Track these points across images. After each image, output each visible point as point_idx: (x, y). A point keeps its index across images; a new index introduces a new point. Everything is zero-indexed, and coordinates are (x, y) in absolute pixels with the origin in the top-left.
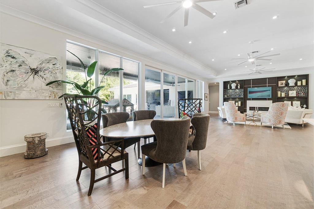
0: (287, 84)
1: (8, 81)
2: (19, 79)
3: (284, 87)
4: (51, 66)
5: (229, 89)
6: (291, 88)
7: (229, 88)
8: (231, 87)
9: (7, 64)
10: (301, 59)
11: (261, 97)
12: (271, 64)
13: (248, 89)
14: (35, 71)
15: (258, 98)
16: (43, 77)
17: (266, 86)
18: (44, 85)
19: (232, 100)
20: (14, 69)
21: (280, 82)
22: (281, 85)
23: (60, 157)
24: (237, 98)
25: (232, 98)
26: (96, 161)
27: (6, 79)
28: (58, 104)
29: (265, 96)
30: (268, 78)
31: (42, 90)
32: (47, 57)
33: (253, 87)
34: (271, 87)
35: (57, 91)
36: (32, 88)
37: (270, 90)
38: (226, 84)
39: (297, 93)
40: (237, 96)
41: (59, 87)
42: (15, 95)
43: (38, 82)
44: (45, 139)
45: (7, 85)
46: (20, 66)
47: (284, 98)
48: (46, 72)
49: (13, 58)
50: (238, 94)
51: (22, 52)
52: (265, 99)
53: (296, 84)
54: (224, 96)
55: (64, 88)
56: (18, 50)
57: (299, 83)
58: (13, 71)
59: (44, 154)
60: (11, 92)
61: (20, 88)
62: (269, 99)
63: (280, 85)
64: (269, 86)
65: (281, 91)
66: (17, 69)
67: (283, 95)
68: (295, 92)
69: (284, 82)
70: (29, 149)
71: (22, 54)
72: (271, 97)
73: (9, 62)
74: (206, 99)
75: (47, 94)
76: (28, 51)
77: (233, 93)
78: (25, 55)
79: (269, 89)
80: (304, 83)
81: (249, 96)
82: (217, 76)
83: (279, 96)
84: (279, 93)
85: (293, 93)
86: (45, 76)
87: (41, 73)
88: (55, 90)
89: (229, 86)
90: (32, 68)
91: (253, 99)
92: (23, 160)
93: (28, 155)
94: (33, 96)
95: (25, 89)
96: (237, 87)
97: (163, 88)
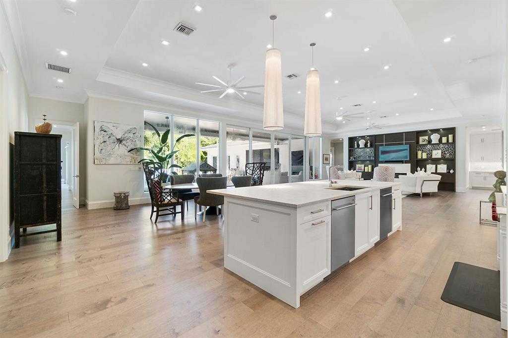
0: (430, 141)
1: (101, 150)
2: (109, 148)
3: (426, 145)
4: (131, 135)
5: (356, 148)
6: (435, 146)
7: (356, 146)
8: (358, 145)
9: (101, 137)
10: (432, 109)
11: (396, 158)
12: (397, 116)
13: (380, 147)
14: (120, 141)
15: (393, 160)
16: (125, 145)
17: (402, 144)
18: (126, 152)
19: (361, 164)
20: (105, 140)
21: (421, 138)
22: (423, 141)
23: (139, 210)
24: (368, 160)
25: (361, 161)
26: (160, 203)
27: (100, 149)
28: (137, 168)
29: (401, 158)
30: (405, 133)
31: (125, 156)
32: (129, 128)
33: (386, 145)
34: (408, 146)
35: (137, 157)
36: (118, 155)
37: (407, 150)
38: (352, 140)
39: (442, 153)
40: (367, 158)
41: (138, 153)
42: (106, 160)
43: (122, 150)
44: (128, 196)
45: (101, 153)
46: (109, 137)
47: (425, 160)
48: (128, 140)
49: (105, 131)
50: (368, 154)
51: (110, 126)
52: (402, 162)
53: (440, 140)
54: (349, 158)
55: (142, 154)
56: (108, 125)
57: (444, 140)
58: (105, 142)
59: (128, 208)
60: (103, 159)
61: (110, 155)
62: (406, 162)
63: (421, 143)
64: (406, 144)
65: (423, 151)
66: (107, 140)
67: (425, 156)
68: (440, 152)
69: (427, 138)
70: (117, 202)
71: (111, 127)
72: (408, 159)
73: (102, 135)
74: (325, 162)
75: (128, 159)
76: (114, 125)
77: (362, 154)
78: (112, 128)
79: (406, 148)
80: (451, 140)
81: (382, 157)
82: (336, 130)
83: (419, 157)
84: (420, 153)
85: (437, 154)
86: (127, 144)
87: (124, 142)
88: (135, 156)
89: (356, 144)
90: (118, 138)
91: (386, 162)
92: (113, 210)
93: (117, 207)
94: (118, 162)
95: (113, 155)
96: (366, 145)
97: (251, 148)
